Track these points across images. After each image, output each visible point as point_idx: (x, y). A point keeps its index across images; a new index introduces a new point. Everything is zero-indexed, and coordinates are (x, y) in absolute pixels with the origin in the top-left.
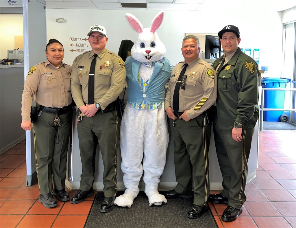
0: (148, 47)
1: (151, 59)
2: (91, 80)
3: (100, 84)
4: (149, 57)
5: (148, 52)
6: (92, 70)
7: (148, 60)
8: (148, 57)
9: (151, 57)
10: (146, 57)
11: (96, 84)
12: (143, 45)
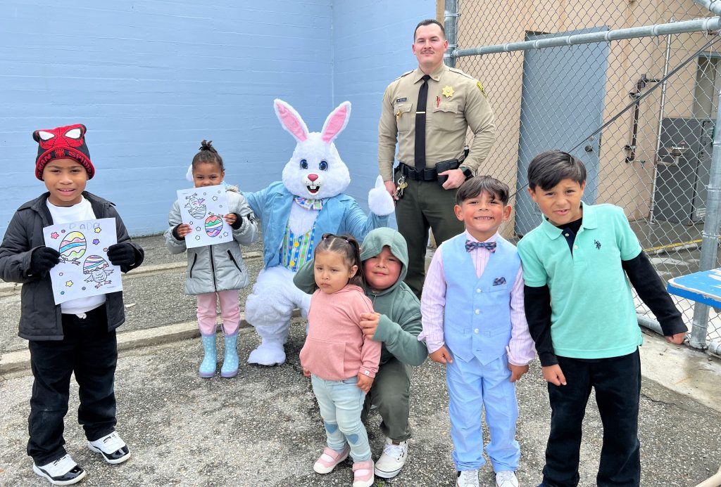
0: (314, 168)
1: (317, 193)
2: (421, 122)
3: (436, 129)
4: (315, 188)
5: (313, 178)
6: (422, 104)
7: (313, 194)
8: (311, 188)
9: (318, 188)
10: (308, 187)
11: (429, 130)
12: (304, 164)
